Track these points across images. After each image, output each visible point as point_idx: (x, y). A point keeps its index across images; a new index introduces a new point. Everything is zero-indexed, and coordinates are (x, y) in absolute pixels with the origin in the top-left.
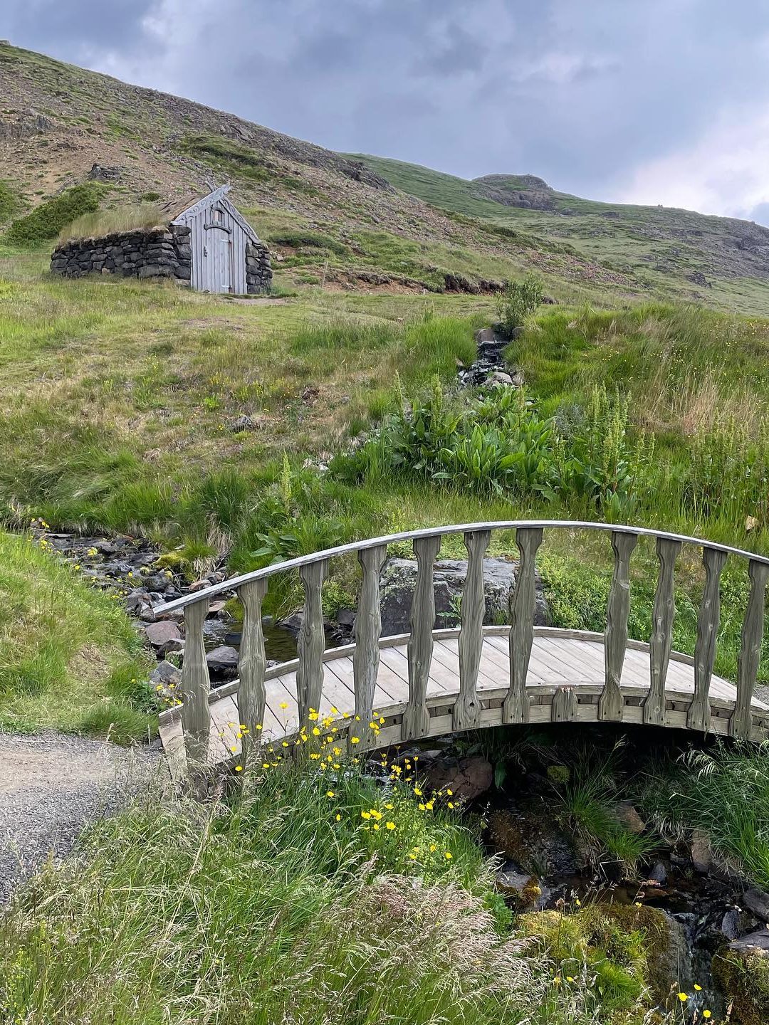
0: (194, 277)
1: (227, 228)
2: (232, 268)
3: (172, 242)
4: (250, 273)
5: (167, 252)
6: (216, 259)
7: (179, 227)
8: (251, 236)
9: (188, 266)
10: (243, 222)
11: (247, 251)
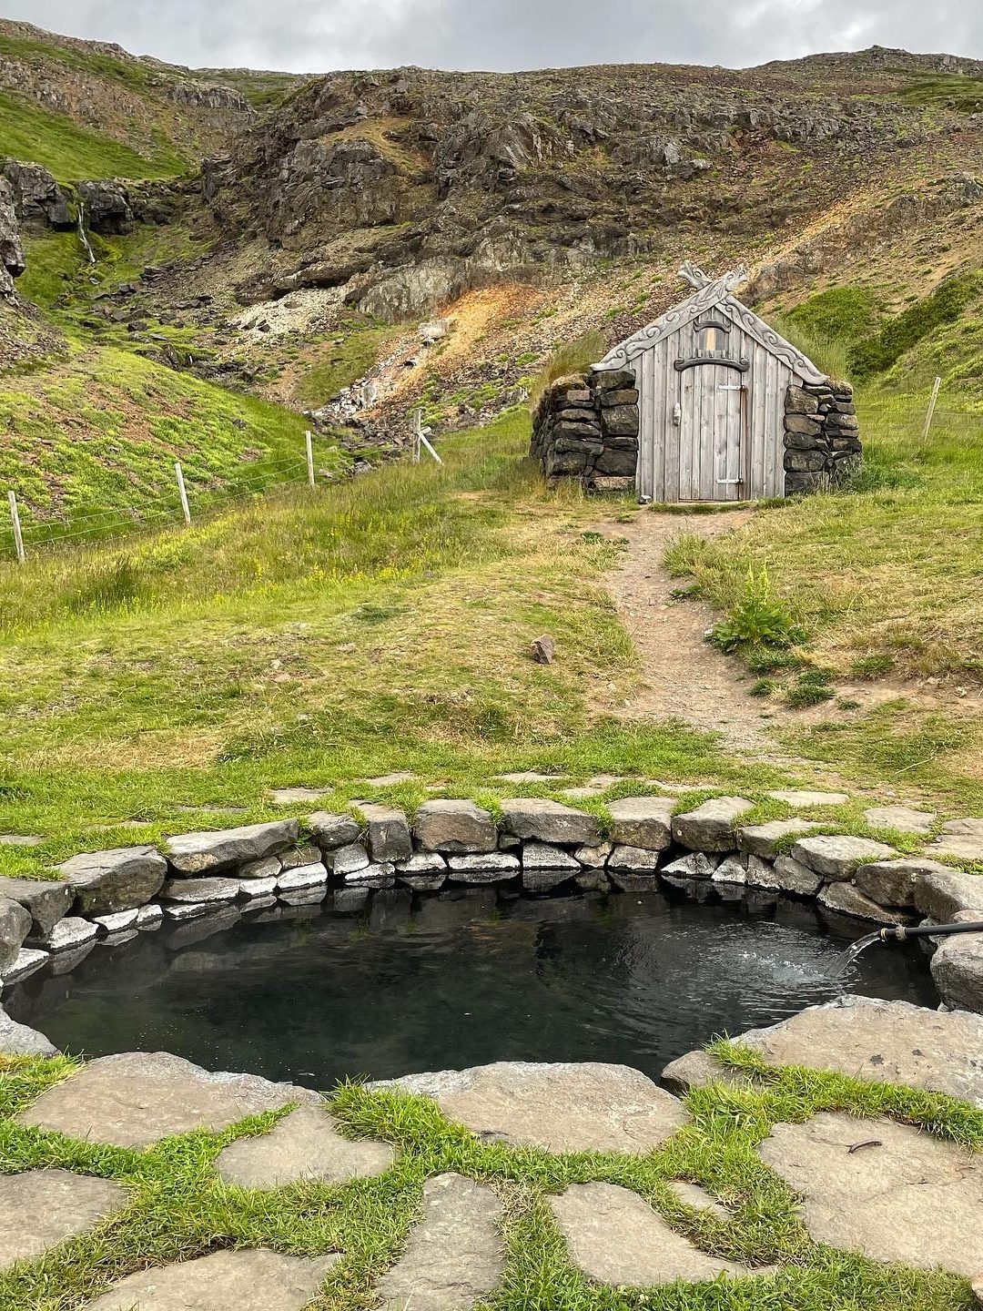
0: (643, 469)
1: (736, 361)
2: (745, 441)
3: (591, 404)
4: (794, 446)
5: (574, 426)
6: (705, 429)
7: (607, 374)
8: (798, 370)
9: (631, 449)
10: (776, 344)
11: (788, 403)
